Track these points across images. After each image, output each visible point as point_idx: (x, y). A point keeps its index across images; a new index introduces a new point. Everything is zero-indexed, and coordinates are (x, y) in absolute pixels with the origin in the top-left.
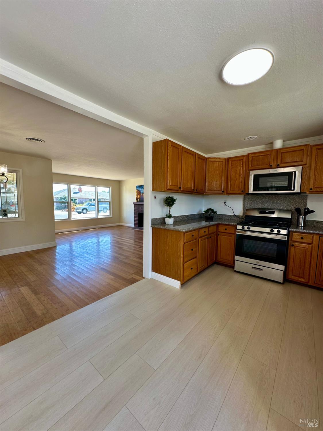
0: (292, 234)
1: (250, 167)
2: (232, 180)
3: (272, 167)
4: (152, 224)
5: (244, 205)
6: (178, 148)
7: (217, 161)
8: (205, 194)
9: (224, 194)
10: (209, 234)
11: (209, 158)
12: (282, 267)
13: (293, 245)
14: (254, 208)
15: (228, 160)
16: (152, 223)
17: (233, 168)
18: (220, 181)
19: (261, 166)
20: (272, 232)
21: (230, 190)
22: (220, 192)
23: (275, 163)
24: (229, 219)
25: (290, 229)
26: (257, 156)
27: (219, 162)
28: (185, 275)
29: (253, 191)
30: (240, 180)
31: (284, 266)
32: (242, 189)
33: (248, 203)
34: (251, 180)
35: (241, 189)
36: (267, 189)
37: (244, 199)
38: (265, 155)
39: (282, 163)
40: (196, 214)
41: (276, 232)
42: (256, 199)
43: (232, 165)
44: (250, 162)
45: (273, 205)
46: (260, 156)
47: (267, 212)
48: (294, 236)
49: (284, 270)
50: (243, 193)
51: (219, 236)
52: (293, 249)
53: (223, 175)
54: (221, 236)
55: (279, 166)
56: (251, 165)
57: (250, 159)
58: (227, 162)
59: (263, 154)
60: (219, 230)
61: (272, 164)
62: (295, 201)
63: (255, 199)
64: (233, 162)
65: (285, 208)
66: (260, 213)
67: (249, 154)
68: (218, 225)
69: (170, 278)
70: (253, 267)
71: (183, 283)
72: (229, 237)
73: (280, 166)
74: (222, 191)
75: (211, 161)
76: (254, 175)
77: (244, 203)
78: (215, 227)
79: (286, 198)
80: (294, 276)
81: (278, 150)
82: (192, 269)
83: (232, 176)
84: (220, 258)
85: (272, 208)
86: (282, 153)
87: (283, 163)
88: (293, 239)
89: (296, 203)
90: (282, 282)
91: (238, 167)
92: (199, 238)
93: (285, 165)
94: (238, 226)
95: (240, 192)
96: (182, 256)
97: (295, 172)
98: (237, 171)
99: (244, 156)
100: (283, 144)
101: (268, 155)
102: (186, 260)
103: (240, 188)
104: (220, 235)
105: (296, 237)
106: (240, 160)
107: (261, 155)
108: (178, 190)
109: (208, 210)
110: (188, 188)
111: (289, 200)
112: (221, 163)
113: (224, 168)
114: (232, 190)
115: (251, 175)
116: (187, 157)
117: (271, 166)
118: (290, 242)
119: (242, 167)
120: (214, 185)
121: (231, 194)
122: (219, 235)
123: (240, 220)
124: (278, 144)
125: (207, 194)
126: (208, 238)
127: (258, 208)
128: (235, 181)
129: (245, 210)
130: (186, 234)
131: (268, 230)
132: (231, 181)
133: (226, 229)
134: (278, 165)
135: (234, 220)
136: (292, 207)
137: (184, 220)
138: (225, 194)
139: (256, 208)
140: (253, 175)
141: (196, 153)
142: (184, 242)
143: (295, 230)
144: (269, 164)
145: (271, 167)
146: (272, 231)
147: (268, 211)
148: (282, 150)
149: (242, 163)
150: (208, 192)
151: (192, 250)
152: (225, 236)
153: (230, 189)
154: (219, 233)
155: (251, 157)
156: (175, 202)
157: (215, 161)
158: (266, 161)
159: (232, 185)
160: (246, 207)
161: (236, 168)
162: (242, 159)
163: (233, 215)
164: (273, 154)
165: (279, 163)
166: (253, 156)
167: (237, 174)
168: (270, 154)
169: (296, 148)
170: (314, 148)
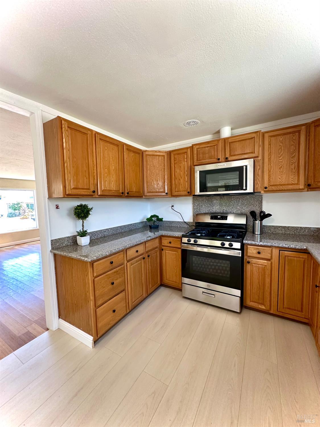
0: (248, 247)
1: (196, 161)
2: (176, 178)
3: (220, 161)
4: (53, 249)
5: (194, 209)
6: (86, 133)
7: (157, 155)
8: (144, 197)
9: (168, 196)
10: (147, 252)
11: (146, 151)
12: (238, 292)
13: (249, 262)
14: (205, 212)
15: (170, 153)
16: (52, 247)
17: (176, 163)
18: (163, 181)
19: (207, 160)
20: (222, 247)
21: (175, 191)
22: (164, 194)
23: (224, 156)
24: (179, 226)
25: (244, 242)
26: (202, 148)
27: (159, 156)
28: (99, 325)
29: (200, 192)
30: (185, 179)
31: (240, 291)
32: (189, 190)
33: (198, 206)
34: (197, 178)
35: (187, 190)
36: (216, 188)
37: (193, 201)
38: (211, 146)
39: (231, 155)
40: (137, 223)
41: (228, 246)
43: (175, 159)
44: (195, 156)
45: (225, 208)
46: (205, 147)
47: (219, 217)
48: (249, 249)
49: (240, 296)
50: (190, 195)
51: (164, 252)
52: (250, 266)
53: (166, 173)
54: (165, 252)
55: (227, 160)
56: (196, 160)
57: (195, 152)
58: (169, 157)
59: (209, 145)
60: (163, 244)
61: (220, 158)
62: (249, 203)
63: (206, 202)
64: (176, 156)
65: (239, 212)
66: (211, 219)
67: (193, 145)
68: (161, 237)
69: (80, 329)
70: (203, 292)
71: (97, 338)
72: (175, 253)
73: (229, 159)
74: (166, 192)
75: (148, 155)
76: (200, 172)
77: (193, 206)
78: (157, 241)
79: (240, 199)
80: (253, 302)
81: (225, 140)
82: (114, 311)
83: (176, 173)
84: (167, 280)
85: (225, 212)
86: (230, 143)
88: (249, 255)
89: (250, 205)
90: (238, 311)
91: (182, 162)
92: (128, 261)
93: (234, 158)
94: (183, 238)
95: (186, 193)
96: (92, 298)
97: (246, 166)
98: (180, 167)
99: (189, 148)
100: (231, 132)
101: (215, 146)
102: (99, 302)
103: (186, 188)
104: (164, 250)
105: (251, 251)
106: (183, 153)
107: (207, 146)
108: (92, 195)
109: (152, 216)
110: (114, 191)
111: (242, 201)
112: (163, 157)
113: (166, 165)
114: (177, 191)
115: (197, 172)
116: (106, 148)
117: (219, 159)
118: (245, 257)
119: (187, 161)
120: (155, 186)
121: (176, 196)
122: (162, 250)
123: (191, 227)
124: (226, 132)
125: (146, 197)
126: (144, 258)
127: (209, 212)
128: (180, 180)
129: (196, 215)
130: (95, 264)
131: (218, 243)
132: (175, 180)
133: (170, 243)
134: (227, 158)
135: (184, 227)
136: (247, 210)
137: (119, 233)
138: (170, 197)
139: (207, 212)
140: (198, 172)
141: (123, 144)
142: (94, 276)
143: (249, 242)
144: (216, 158)
145: (218, 161)
146: (223, 244)
148: (229, 139)
149: (186, 157)
150: (148, 194)
151: (113, 284)
152: (170, 252)
153: (175, 189)
154: (163, 248)
155: (196, 149)
156: (90, 213)
157: (154, 155)
158: (213, 154)
159: (176, 185)
160: (195, 212)
161: (180, 163)
162: (186, 152)
163: (183, 222)
164: (221, 145)
165: (227, 156)
166: (198, 148)
167: (181, 171)
168: (217, 145)
169: (246, 136)
170: (266, 135)
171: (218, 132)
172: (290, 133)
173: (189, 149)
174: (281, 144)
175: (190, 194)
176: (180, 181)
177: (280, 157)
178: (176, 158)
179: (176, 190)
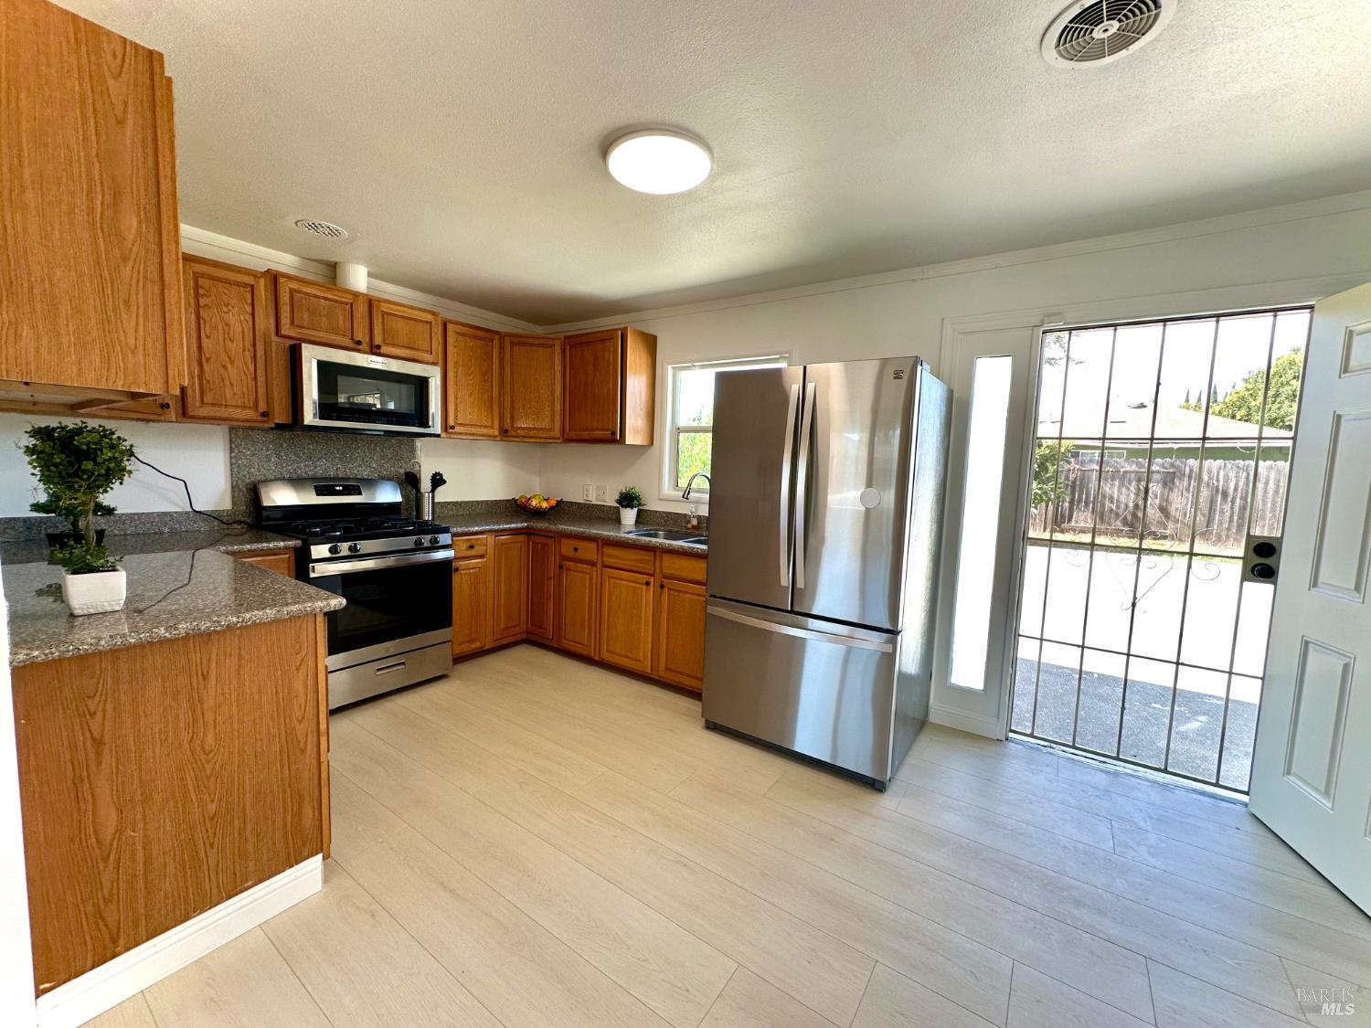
0: (454, 540)
1: (288, 326)
2: (208, 360)
3: (360, 347)
5: (236, 467)
9: (162, 418)
12: (447, 633)
13: (457, 570)
14: (279, 476)
17: (207, 306)
19: (321, 334)
20: (419, 547)
21: (202, 402)
23: (368, 339)
24: (166, 531)
26: (309, 294)
29: (320, 417)
30: (248, 369)
32: (264, 407)
34: (310, 377)
35: (256, 405)
37: (231, 442)
38: (336, 301)
39: (385, 343)
41: (429, 545)
42: (285, 445)
43: (201, 291)
44: (285, 308)
46: (318, 297)
47: (337, 488)
48: (456, 545)
49: (451, 639)
52: (459, 576)
55: (378, 351)
56: (288, 321)
57: (285, 296)
59: (330, 296)
61: (361, 340)
64: (204, 282)
66: (318, 495)
67: (276, 274)
70: (378, 669)
73: (384, 349)
76: (319, 362)
77: (233, 457)
80: (462, 643)
81: (370, 300)
83: (206, 340)
85: (340, 475)
86: (384, 314)
87: (387, 344)
91: (235, 311)
93: (398, 352)
94: (309, 547)
95: (251, 414)
97: (425, 379)
98: (228, 325)
99: (259, 277)
100: (372, 283)
101: (346, 304)
103: (252, 399)
105: (460, 547)
106: (238, 284)
107: (326, 295)
111: (382, 451)
114: (213, 405)
115: (309, 360)
117: (359, 343)
121: (204, 418)
124: (359, 278)
127: (295, 476)
128: (224, 367)
132: (201, 365)
134: (378, 347)
138: (174, 419)
139: (286, 476)
140: (314, 362)
144: (351, 338)
145: (356, 346)
146: (419, 542)
147: (339, 486)
148: (381, 304)
149: (249, 301)
153: (202, 398)
155: (288, 289)
158: (341, 322)
159: (208, 382)
160: (244, 476)
161: (228, 312)
162: (252, 286)
163: (187, 513)
164: (361, 310)
165: (378, 341)
166: (295, 290)
167: (232, 341)
168: (352, 304)
169: (416, 312)
170: (450, 327)
171: (333, 269)
172: (481, 339)
173: (262, 281)
174: (471, 353)
175: (266, 419)
176: (222, 371)
177: (470, 375)
178: (207, 286)
179: (209, 398)
